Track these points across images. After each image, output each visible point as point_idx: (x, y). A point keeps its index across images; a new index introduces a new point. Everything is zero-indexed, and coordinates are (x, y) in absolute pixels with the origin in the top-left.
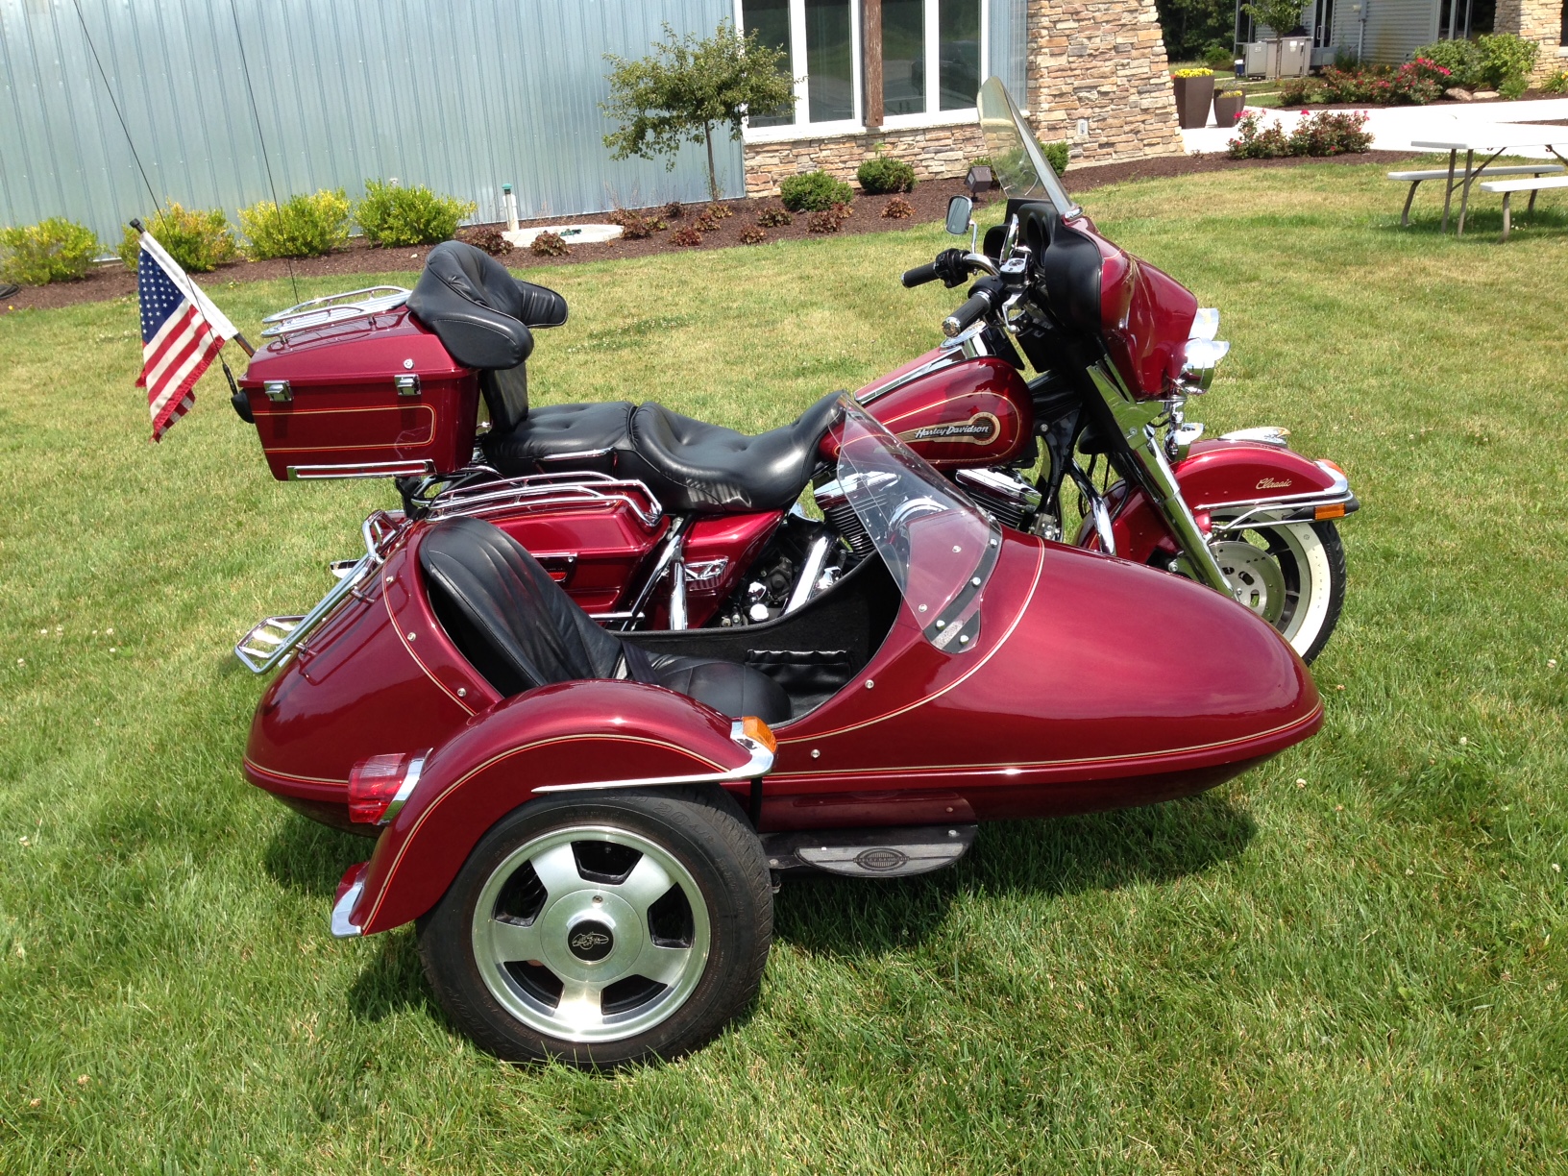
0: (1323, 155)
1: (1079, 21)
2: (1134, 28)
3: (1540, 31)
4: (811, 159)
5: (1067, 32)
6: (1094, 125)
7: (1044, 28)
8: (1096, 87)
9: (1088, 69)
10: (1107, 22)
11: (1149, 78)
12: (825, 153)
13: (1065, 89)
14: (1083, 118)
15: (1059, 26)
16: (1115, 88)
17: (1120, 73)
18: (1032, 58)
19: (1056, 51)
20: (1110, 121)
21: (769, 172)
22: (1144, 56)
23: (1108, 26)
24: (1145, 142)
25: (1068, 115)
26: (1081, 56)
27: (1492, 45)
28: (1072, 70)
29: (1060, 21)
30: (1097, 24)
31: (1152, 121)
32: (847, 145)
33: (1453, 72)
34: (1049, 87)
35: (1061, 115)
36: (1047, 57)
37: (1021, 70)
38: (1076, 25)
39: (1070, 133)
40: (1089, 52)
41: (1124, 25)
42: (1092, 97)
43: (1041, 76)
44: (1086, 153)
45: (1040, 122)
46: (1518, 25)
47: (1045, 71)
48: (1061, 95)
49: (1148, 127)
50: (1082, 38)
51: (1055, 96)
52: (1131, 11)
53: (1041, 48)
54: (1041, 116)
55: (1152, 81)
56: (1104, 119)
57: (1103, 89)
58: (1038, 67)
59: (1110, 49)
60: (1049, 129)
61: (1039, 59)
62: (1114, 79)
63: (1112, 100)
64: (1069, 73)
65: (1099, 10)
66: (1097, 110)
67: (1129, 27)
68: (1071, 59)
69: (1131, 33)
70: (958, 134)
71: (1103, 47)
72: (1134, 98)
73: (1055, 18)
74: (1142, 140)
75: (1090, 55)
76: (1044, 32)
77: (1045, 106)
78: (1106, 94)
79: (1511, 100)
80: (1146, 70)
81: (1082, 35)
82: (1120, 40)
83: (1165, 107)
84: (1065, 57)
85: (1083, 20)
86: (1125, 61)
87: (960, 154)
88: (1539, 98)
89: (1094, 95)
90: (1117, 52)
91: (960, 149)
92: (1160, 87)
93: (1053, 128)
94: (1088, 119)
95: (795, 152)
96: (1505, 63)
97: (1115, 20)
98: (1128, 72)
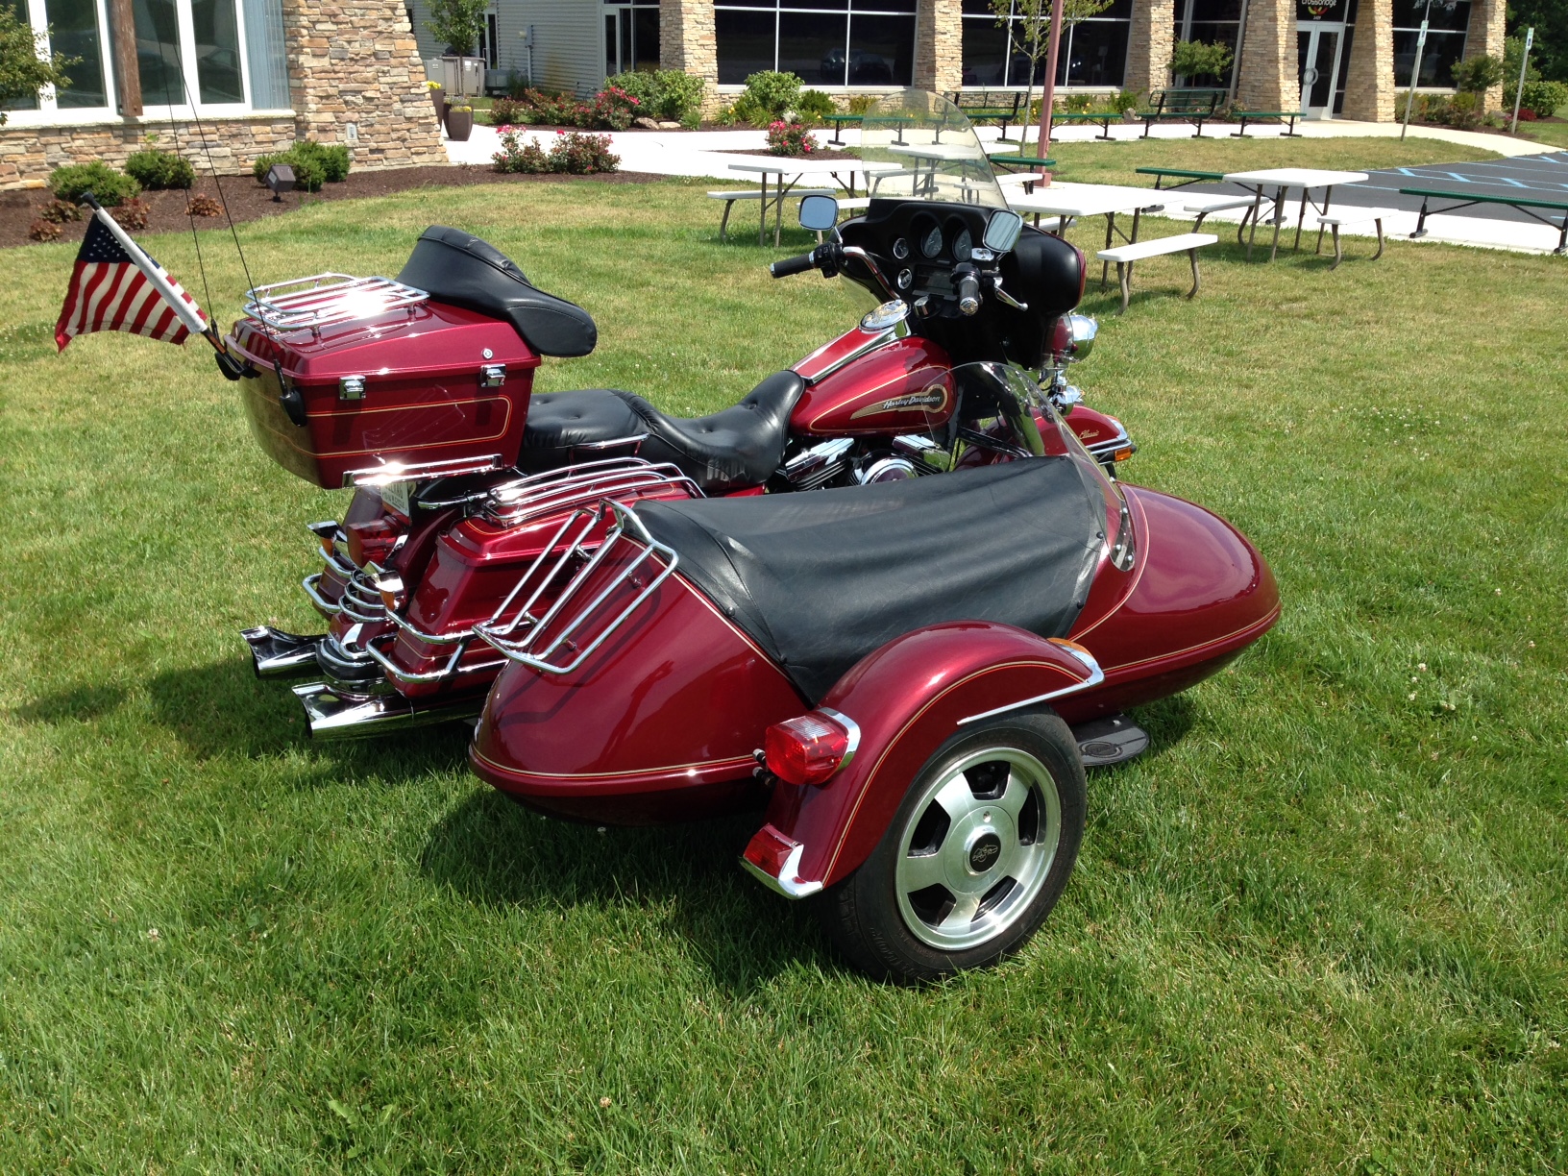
0: (581, 173)
1: (337, 23)
2: (391, 36)
3: (701, 69)
4: (63, 149)
5: (327, 34)
6: (363, 130)
7: (304, 27)
8: (360, 92)
9: (350, 73)
10: (365, 28)
11: (410, 88)
12: (78, 143)
13: (332, 91)
14: (351, 122)
15: (319, 27)
16: (379, 95)
17: (382, 80)
18: (292, 56)
19: (318, 51)
20: (377, 127)
21: (14, 162)
22: (402, 65)
23: (366, 32)
24: (413, 150)
25: (337, 118)
26: (343, 59)
27: (666, 79)
28: (336, 72)
29: (318, 22)
30: (355, 29)
31: (417, 130)
32: (102, 135)
33: (639, 102)
34: (314, 88)
35: (328, 117)
36: (310, 57)
37: (282, 68)
38: (334, 27)
39: (340, 136)
40: (350, 56)
41: (380, 33)
42: (357, 101)
43: (306, 76)
44: (358, 158)
45: (309, 123)
46: (683, 64)
47: (309, 71)
48: (328, 97)
49: (414, 136)
50: (341, 41)
51: (321, 97)
52: (387, 20)
53: (302, 47)
54: (310, 117)
55: (413, 91)
56: (372, 125)
57: (368, 94)
58: (301, 67)
59: (370, 55)
60: (319, 131)
61: (302, 59)
62: (376, 85)
63: (377, 106)
64: (333, 75)
65: (356, 15)
66: (364, 115)
67: (385, 35)
68: (333, 61)
69: (387, 41)
70: (224, 129)
71: (363, 52)
72: (397, 106)
73: (314, 18)
74: (410, 148)
75: (352, 59)
76: (304, 32)
77: (313, 107)
78: (370, 99)
79: (691, 130)
80: (406, 79)
81: (341, 38)
82: (378, 47)
83: (427, 118)
84: (327, 59)
85: (341, 23)
86: (386, 69)
87: (227, 151)
88: (714, 130)
89: (359, 100)
90: (377, 59)
91: (227, 145)
92: (420, 97)
93: (322, 130)
94: (356, 123)
95: (43, 140)
96: (680, 97)
97: (371, 26)
98: (388, 79)
